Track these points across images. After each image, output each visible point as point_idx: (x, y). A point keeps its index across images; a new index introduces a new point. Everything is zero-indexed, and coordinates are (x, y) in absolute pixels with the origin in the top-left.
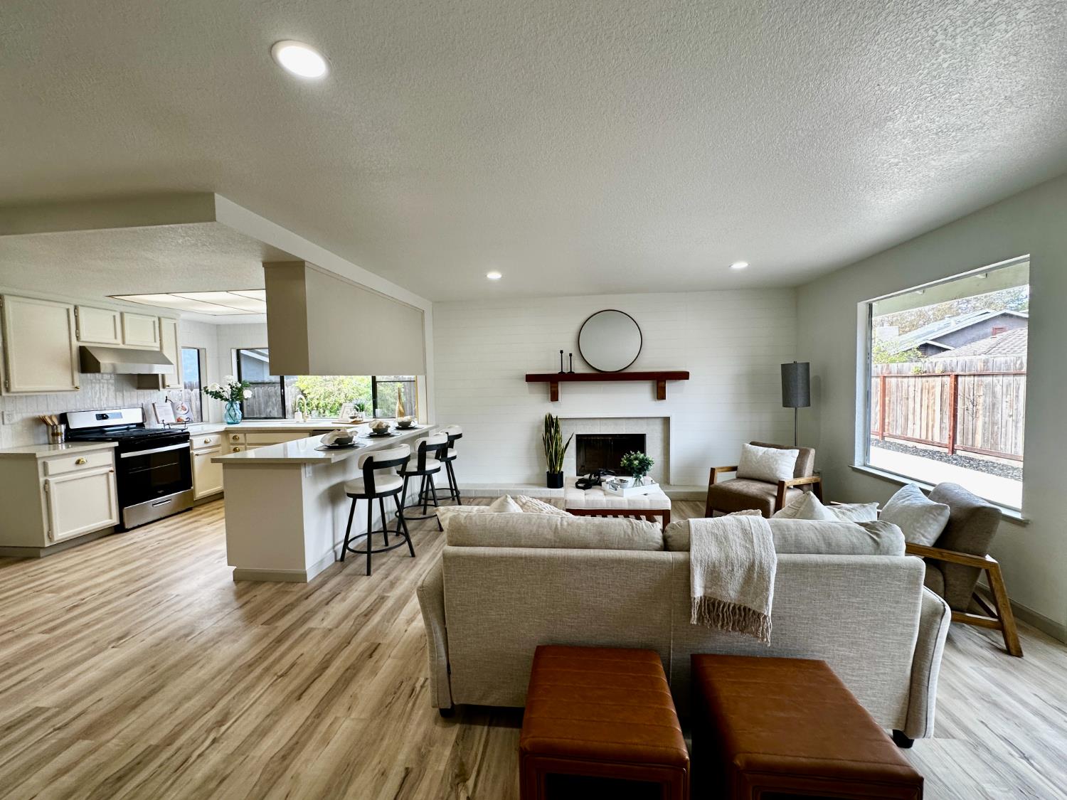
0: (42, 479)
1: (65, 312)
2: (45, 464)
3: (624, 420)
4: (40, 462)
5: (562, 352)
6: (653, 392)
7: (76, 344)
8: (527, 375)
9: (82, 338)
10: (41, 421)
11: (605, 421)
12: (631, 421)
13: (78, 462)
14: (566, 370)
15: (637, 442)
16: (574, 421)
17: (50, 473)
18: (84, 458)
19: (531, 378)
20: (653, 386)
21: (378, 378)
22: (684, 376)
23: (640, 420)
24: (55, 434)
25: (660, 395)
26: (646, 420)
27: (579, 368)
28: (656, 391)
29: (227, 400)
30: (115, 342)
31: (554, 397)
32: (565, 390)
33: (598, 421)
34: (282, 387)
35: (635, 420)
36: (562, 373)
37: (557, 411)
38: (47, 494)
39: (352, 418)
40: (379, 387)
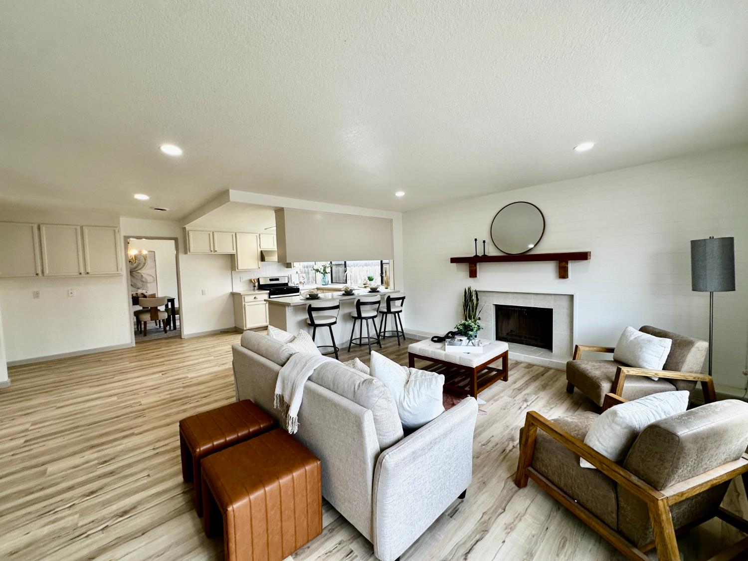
0: (243, 303)
1: (256, 237)
2: (244, 297)
3: (533, 296)
4: (243, 297)
5: (476, 240)
6: (556, 272)
7: (259, 250)
8: (451, 258)
9: (261, 247)
10: (251, 281)
11: (515, 295)
12: (539, 296)
13: (255, 298)
14: (480, 254)
15: (546, 316)
16: (491, 293)
17: (246, 301)
18: (257, 296)
19: (453, 260)
20: (556, 266)
21: (384, 262)
22: (583, 256)
23: (547, 296)
24: (254, 286)
25: (563, 274)
26: (553, 297)
27: (492, 252)
28: (558, 271)
29: (322, 273)
30: (273, 247)
31: (473, 274)
32: (481, 268)
33: (511, 295)
34: (345, 266)
35: (543, 296)
36: (476, 256)
37: (475, 285)
38: (245, 309)
39: (364, 284)
40: (384, 266)
